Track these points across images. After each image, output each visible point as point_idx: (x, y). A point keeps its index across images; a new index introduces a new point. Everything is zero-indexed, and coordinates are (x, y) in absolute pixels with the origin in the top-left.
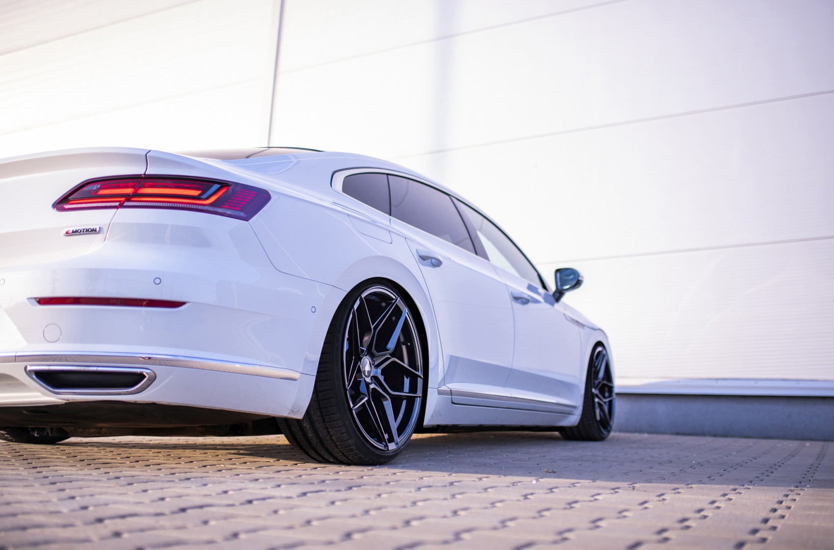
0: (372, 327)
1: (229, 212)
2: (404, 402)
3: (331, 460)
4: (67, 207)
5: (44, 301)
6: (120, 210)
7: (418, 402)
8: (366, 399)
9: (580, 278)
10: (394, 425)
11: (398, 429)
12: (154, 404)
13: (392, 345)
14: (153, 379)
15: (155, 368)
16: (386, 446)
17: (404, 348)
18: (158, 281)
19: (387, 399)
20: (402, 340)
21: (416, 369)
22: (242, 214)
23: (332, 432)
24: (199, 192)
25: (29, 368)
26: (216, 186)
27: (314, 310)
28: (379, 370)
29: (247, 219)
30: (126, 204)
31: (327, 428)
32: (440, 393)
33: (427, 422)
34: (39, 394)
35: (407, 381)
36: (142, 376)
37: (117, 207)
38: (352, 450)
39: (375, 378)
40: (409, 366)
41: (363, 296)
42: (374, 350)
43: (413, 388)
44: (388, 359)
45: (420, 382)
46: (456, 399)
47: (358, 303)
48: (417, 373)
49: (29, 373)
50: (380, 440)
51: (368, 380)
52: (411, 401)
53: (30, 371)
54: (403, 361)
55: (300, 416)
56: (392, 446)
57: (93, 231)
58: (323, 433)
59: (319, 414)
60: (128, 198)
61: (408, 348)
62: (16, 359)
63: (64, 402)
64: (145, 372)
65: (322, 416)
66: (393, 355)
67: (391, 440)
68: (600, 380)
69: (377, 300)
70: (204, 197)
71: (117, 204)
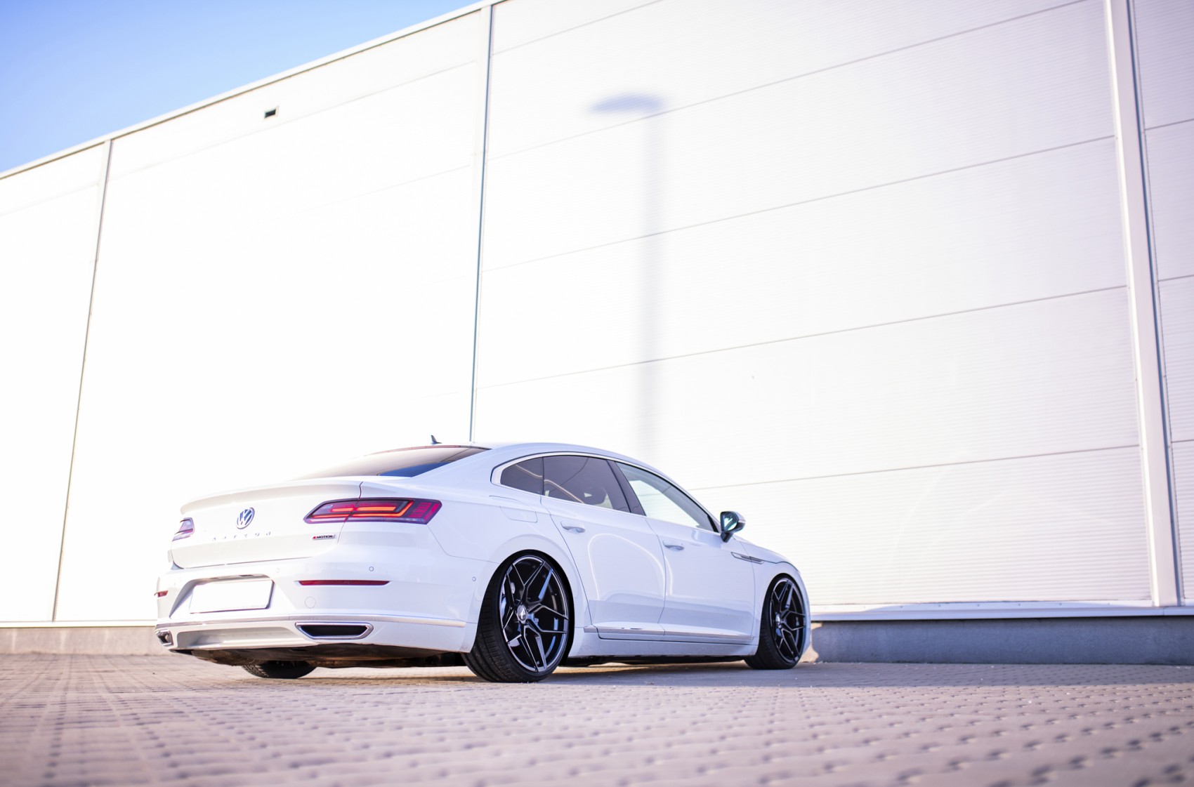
0: (524, 585)
1: (414, 520)
2: (554, 638)
3: (498, 679)
4: (313, 520)
5: (304, 583)
6: (346, 523)
7: (564, 637)
8: (520, 635)
9: (739, 521)
10: (544, 656)
11: (546, 659)
12: (372, 645)
13: (541, 596)
14: (372, 630)
15: (373, 623)
16: (536, 669)
17: (553, 598)
18: (371, 569)
19: (538, 636)
20: (551, 591)
21: (563, 613)
22: (423, 520)
23: (494, 659)
24: (394, 508)
25: (297, 624)
26: (406, 502)
27: (474, 579)
28: (532, 615)
29: (426, 523)
30: (350, 519)
31: (491, 657)
32: (586, 631)
33: (572, 654)
34: (302, 639)
35: (556, 622)
36: (364, 628)
37: (345, 521)
38: (510, 672)
39: (529, 621)
40: (558, 612)
41: (514, 564)
42: (527, 601)
43: (561, 627)
44: (539, 606)
45: (566, 623)
46: (602, 635)
47: (511, 568)
48: (563, 616)
49: (297, 627)
50: (532, 665)
51: (523, 622)
52: (559, 637)
53: (299, 625)
54: (552, 608)
55: (468, 651)
56: (541, 669)
57: (331, 536)
58: (489, 660)
59: (485, 647)
60: (351, 514)
61: (556, 597)
62: (289, 619)
63: (317, 644)
64: (366, 625)
65: (487, 648)
66: (543, 603)
67: (541, 665)
68: (787, 610)
69: (529, 564)
70: (398, 511)
71: (344, 519)
